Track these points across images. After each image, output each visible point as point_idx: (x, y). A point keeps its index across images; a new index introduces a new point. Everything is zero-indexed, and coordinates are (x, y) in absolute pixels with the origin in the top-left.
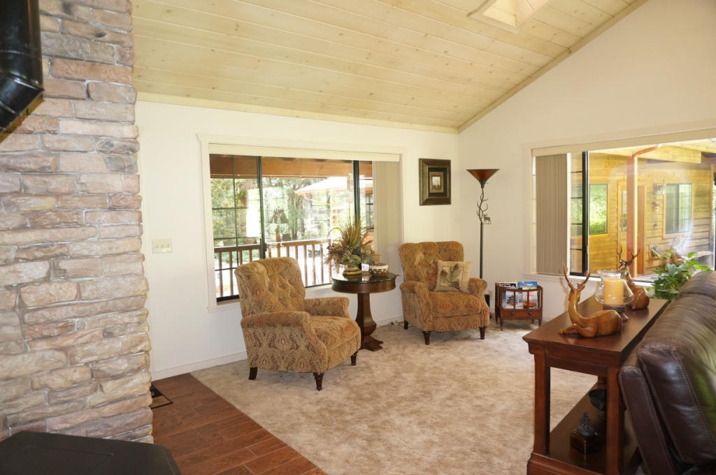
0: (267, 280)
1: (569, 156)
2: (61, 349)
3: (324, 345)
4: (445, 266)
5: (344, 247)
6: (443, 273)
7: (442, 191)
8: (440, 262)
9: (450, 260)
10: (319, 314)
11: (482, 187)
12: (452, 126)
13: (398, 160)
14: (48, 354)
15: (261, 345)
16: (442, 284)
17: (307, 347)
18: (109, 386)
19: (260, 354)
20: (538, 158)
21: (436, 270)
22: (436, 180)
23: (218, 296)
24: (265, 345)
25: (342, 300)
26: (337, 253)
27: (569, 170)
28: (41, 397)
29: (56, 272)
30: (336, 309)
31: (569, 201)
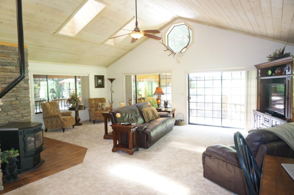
0: (50, 107)
1: (132, 76)
2: (17, 111)
3: (65, 122)
4: (100, 104)
5: (71, 99)
6: (100, 106)
7: (102, 84)
8: (99, 103)
9: (102, 102)
10: (64, 116)
11: (112, 83)
12: (105, 66)
13: (88, 76)
14: (15, 112)
15: (48, 123)
16: (99, 109)
17: (61, 122)
18: (24, 118)
19: (48, 125)
20: (126, 76)
21: (98, 105)
22: (100, 81)
23: (36, 112)
24: (49, 123)
25: (70, 112)
26: (69, 101)
27: (132, 79)
28: (14, 118)
29: (17, 99)
30: (68, 114)
31: (132, 87)
